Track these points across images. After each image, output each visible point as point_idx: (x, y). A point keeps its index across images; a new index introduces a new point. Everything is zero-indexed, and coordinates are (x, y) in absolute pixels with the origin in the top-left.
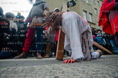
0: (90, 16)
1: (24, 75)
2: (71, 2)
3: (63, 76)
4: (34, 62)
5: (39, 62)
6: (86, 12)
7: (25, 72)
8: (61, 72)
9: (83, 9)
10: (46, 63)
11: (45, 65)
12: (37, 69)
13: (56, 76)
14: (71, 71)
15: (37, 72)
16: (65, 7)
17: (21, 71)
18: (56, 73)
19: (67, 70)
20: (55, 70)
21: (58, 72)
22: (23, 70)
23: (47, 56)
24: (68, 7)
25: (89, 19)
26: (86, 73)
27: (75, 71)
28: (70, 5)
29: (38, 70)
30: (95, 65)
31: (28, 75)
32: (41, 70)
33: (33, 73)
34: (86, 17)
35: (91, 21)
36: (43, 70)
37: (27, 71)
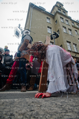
0: (74, 46)
1: (3, 107)
2: (54, 35)
3: (39, 110)
4: (16, 94)
5: (22, 94)
6: (70, 42)
7: (5, 105)
8: (39, 106)
9: (66, 40)
10: (27, 96)
11: (26, 98)
12: (17, 102)
13: (33, 109)
14: (49, 105)
15: (16, 105)
16: (48, 40)
17: (2, 103)
18: (34, 106)
19: (45, 104)
20: (34, 104)
21: (36, 106)
22: (3, 103)
23: (31, 88)
24: (52, 39)
25: (74, 49)
26: (63, 108)
27: (53, 105)
28: (53, 38)
29: (17, 104)
30: (77, 100)
31: (7, 107)
32: (20, 103)
33: (12, 106)
34: (70, 47)
35: (76, 51)
36: (22, 103)
37: (7, 104)
